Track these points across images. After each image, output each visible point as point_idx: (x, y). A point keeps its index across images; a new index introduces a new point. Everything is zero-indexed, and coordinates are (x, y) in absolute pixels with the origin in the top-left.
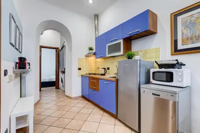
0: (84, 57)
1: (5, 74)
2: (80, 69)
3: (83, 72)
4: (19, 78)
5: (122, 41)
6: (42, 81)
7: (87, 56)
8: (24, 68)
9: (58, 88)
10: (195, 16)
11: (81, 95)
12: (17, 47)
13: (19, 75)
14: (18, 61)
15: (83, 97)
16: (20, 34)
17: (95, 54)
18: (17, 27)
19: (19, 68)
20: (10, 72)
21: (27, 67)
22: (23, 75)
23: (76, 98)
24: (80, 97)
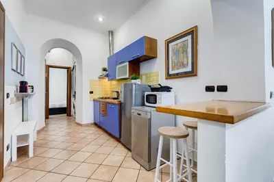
0: (98, 79)
1: (8, 97)
2: (91, 92)
3: (96, 96)
4: (21, 101)
5: (127, 63)
6: (50, 107)
7: (101, 77)
8: (26, 91)
9: (69, 115)
10: (179, 45)
11: (93, 122)
12: (19, 71)
13: (21, 99)
14: (19, 85)
15: (95, 124)
16: (22, 56)
17: (107, 76)
18: (18, 51)
19: (20, 92)
20: (12, 95)
21: (29, 90)
22: (26, 99)
23: (87, 125)
24: (92, 124)
